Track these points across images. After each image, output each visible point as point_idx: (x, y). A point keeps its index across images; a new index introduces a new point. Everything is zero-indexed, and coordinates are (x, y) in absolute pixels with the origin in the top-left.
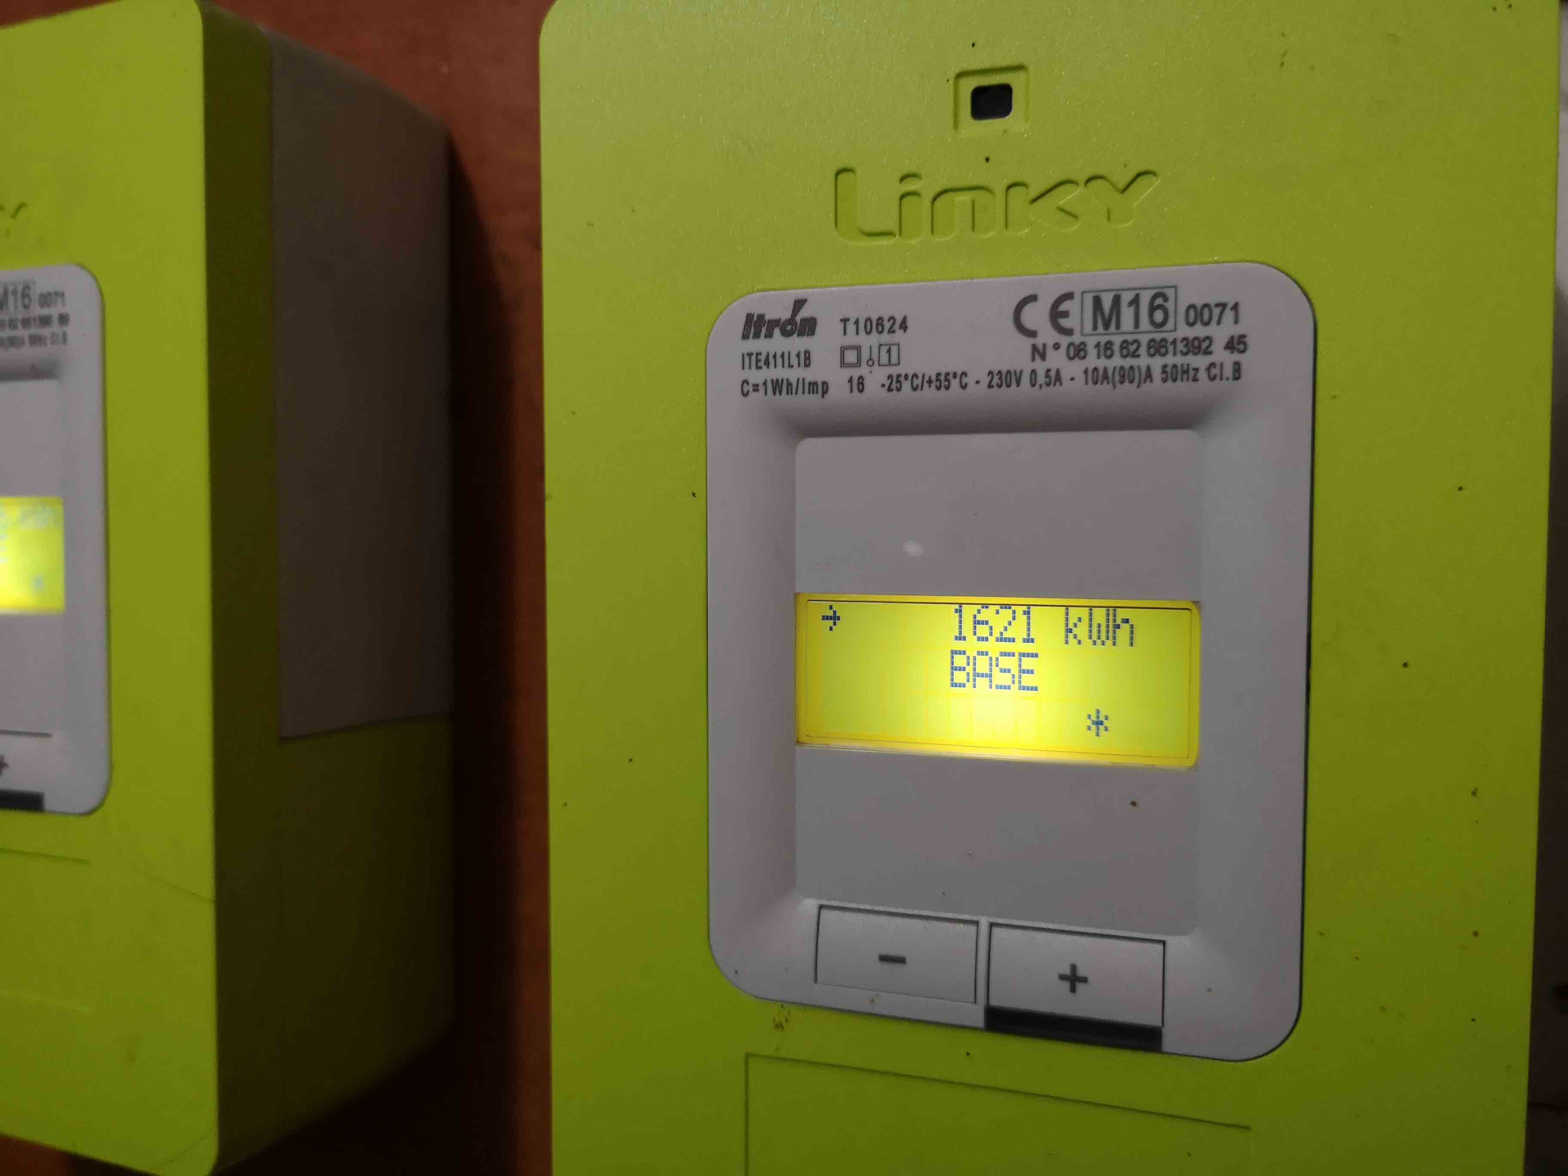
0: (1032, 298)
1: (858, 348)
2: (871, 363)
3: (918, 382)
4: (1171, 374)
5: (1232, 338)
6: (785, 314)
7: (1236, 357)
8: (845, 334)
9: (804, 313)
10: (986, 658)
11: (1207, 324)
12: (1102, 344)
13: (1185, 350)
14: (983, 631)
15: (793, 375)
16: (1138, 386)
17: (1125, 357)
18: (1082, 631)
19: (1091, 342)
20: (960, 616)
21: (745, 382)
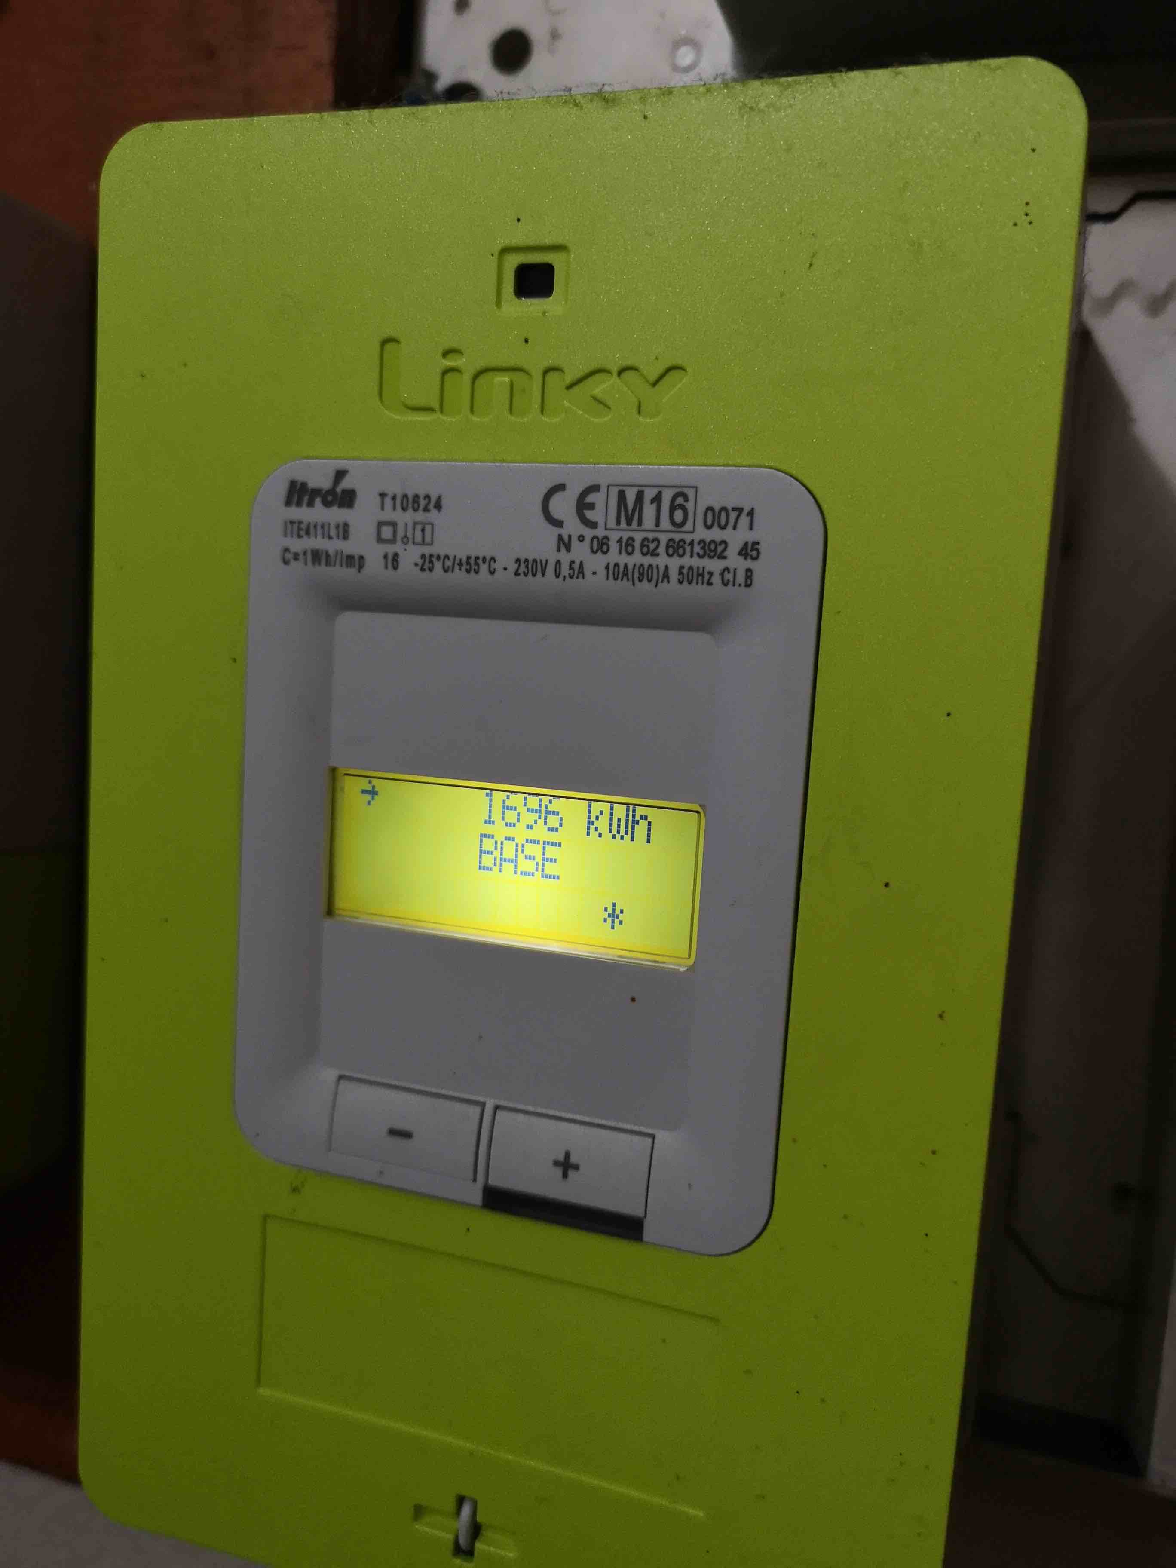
0: (561, 487)
1: (394, 525)
2: (405, 540)
3: (450, 564)
4: (688, 576)
5: (746, 544)
6: (325, 484)
7: (749, 564)
8: (383, 509)
9: (346, 484)
10: (513, 844)
11: (723, 528)
12: (624, 540)
13: (701, 552)
14: (511, 816)
15: (332, 546)
16: (656, 586)
17: (644, 554)
18: (603, 824)
19: (614, 536)
20: (491, 801)
21: (286, 550)
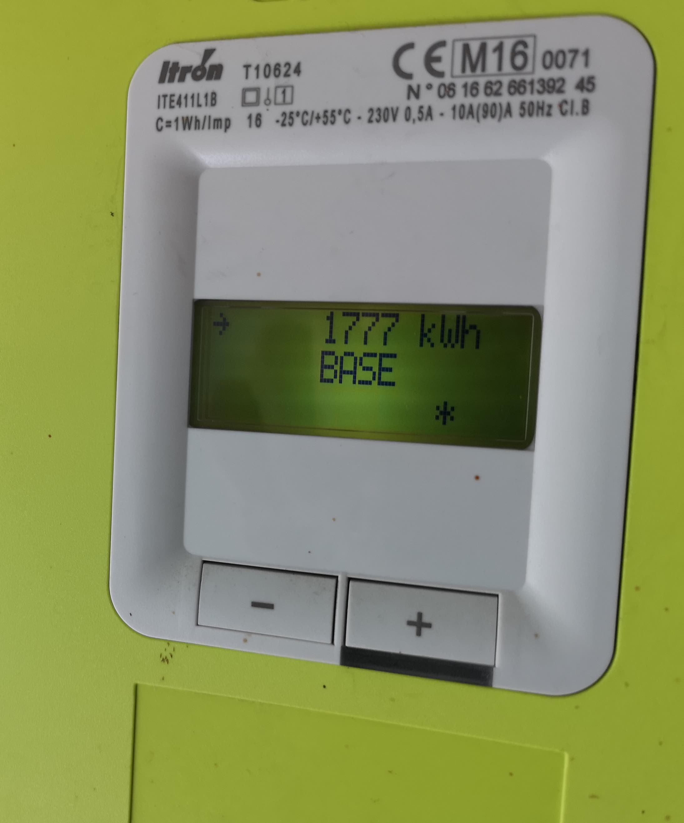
0: (410, 46)
1: (257, 90)
2: (268, 102)
4: (529, 110)
5: (582, 80)
6: (196, 61)
7: (586, 95)
8: (247, 77)
9: (213, 60)
11: (559, 67)
12: (469, 84)
13: (541, 89)
15: (201, 113)
17: (488, 95)
19: (459, 83)
21: (160, 119)
